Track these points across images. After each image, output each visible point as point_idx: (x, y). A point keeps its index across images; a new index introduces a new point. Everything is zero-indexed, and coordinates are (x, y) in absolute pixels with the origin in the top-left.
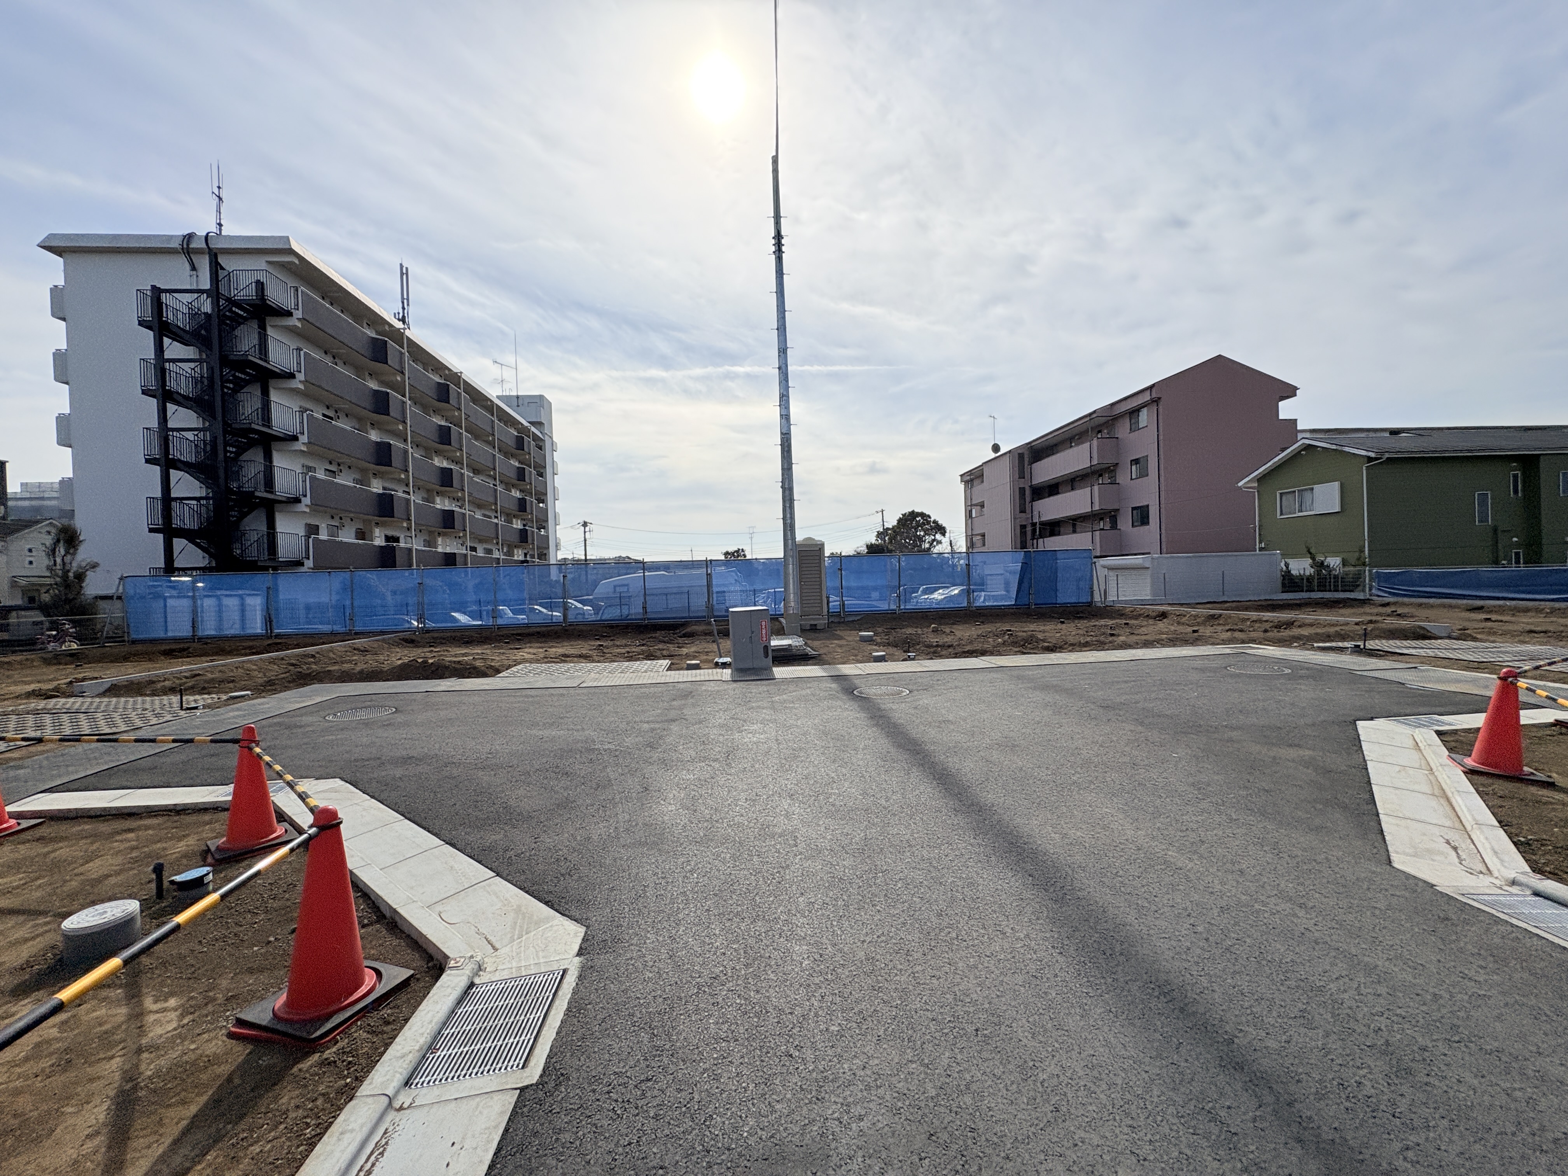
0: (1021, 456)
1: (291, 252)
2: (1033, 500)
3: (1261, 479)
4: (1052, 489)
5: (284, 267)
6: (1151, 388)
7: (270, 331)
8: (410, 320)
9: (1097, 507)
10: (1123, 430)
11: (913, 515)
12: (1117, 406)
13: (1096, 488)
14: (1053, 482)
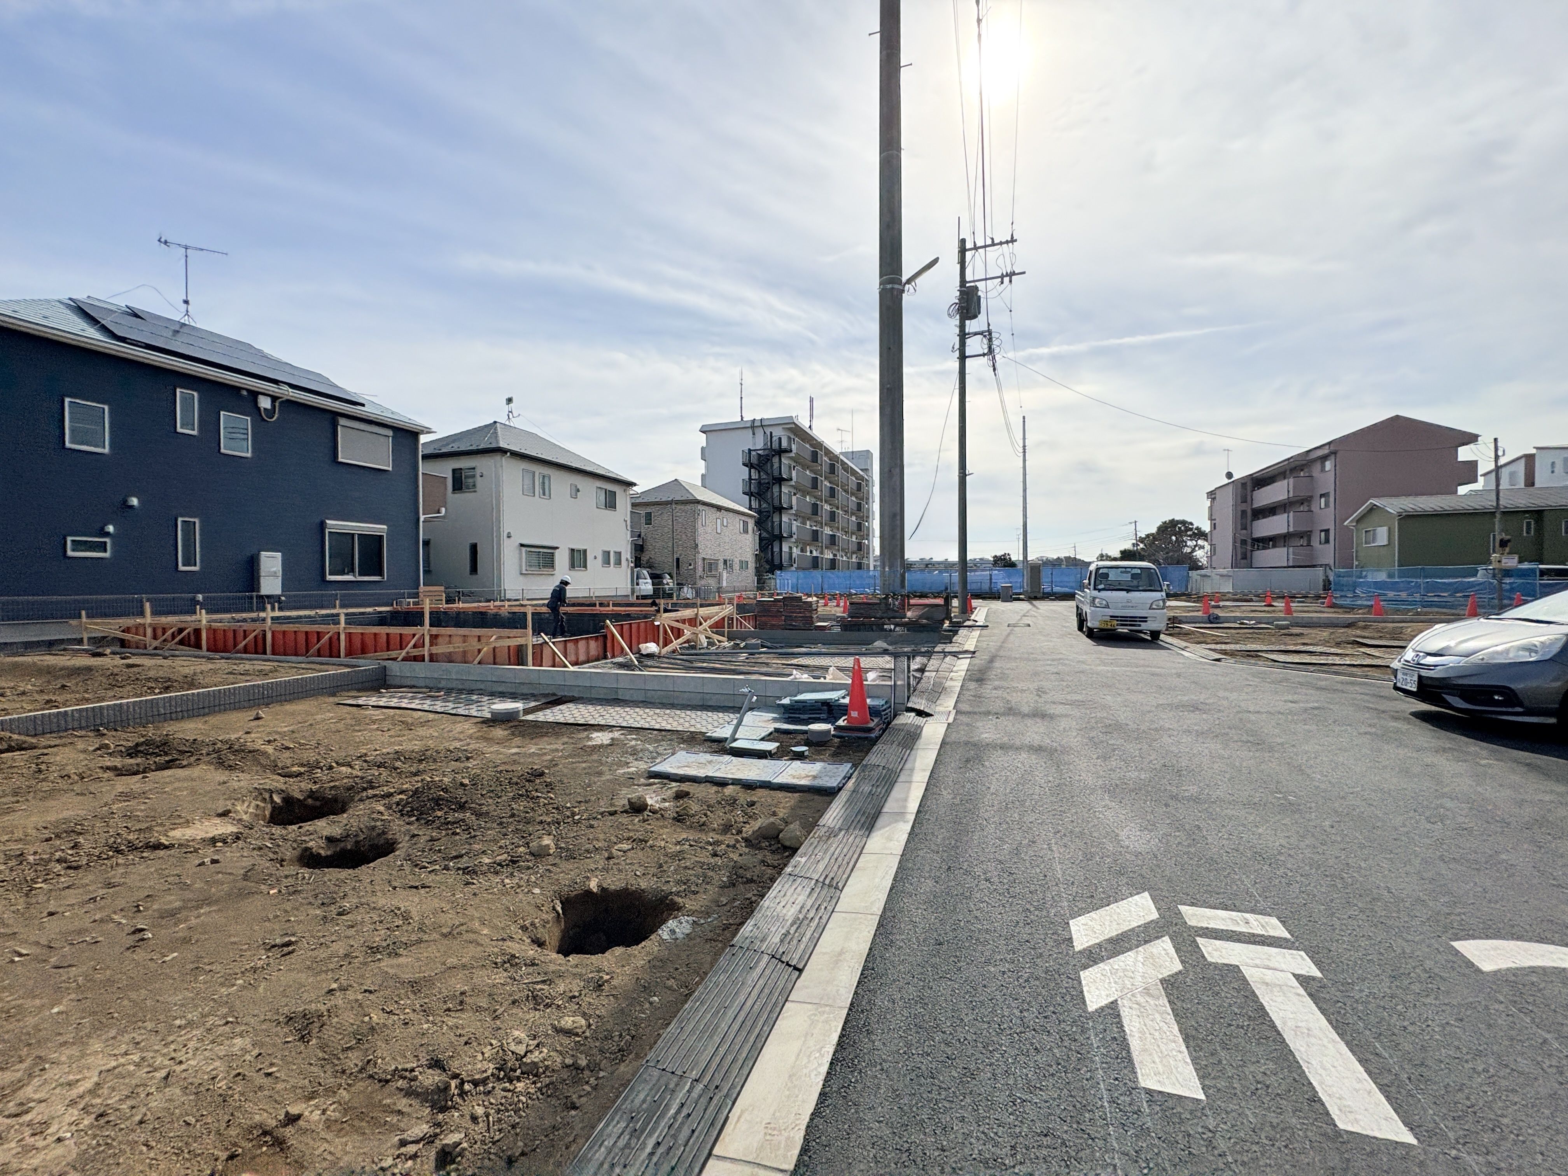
0: (1244, 485)
1: (794, 423)
2: (1253, 520)
3: (1359, 521)
4: (1271, 510)
5: (790, 429)
6: (1329, 443)
7: (783, 460)
8: (813, 427)
9: (1291, 529)
10: (1316, 470)
11: (1173, 523)
12: (1311, 453)
13: (1291, 514)
14: (1272, 506)
